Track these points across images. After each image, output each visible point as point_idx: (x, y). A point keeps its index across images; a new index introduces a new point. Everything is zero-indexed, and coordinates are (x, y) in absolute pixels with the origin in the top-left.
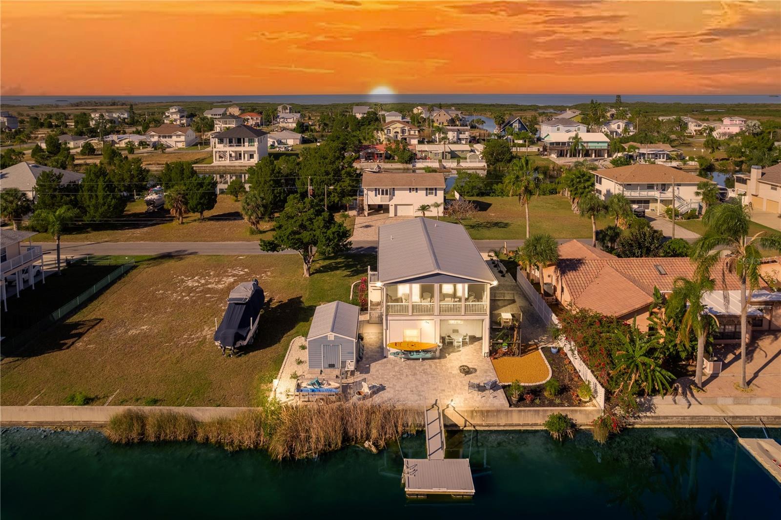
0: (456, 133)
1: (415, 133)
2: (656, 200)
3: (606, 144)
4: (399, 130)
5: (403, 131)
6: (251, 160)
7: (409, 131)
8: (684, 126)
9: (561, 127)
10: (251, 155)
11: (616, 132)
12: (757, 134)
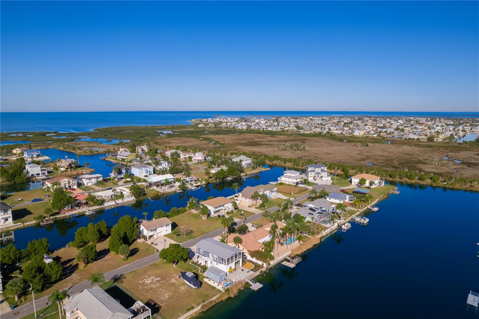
0: (96, 179)
1: (75, 182)
2: (222, 209)
3: (173, 179)
4: (67, 182)
5: (69, 183)
6: (7, 222)
7: (72, 182)
8: (179, 156)
9: (143, 168)
10: (6, 219)
11: (165, 168)
12: (211, 162)
